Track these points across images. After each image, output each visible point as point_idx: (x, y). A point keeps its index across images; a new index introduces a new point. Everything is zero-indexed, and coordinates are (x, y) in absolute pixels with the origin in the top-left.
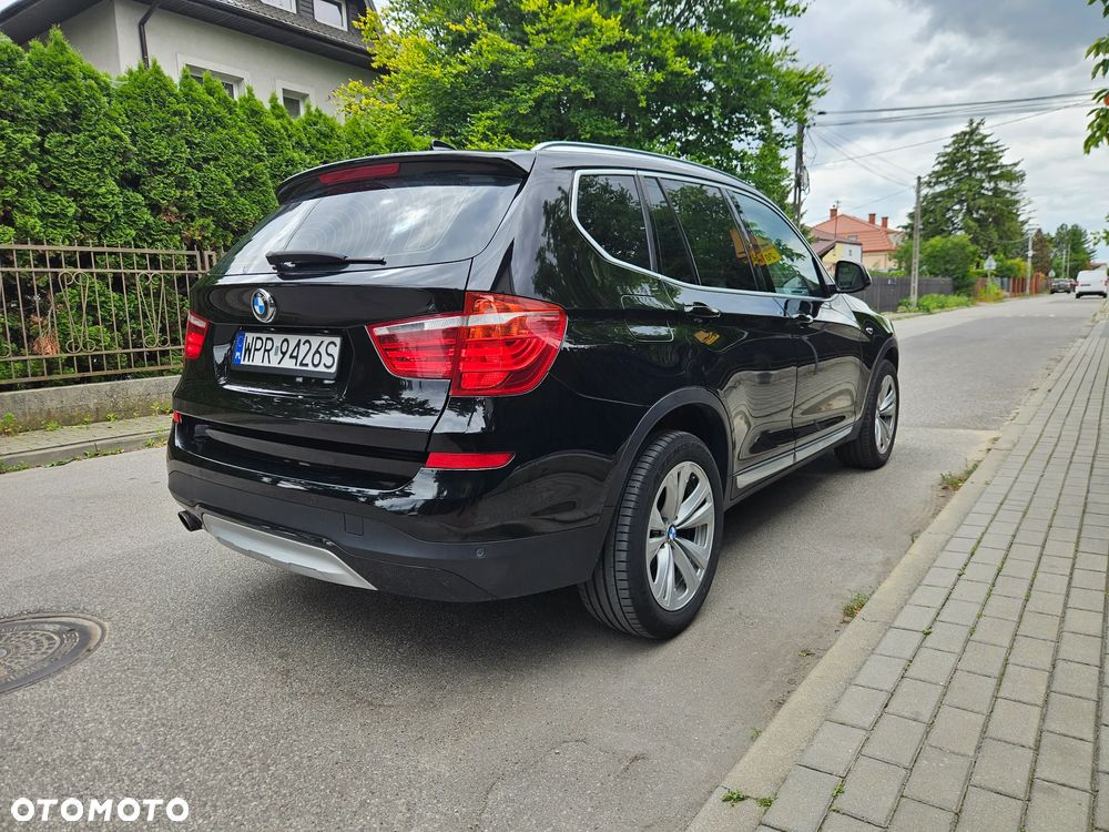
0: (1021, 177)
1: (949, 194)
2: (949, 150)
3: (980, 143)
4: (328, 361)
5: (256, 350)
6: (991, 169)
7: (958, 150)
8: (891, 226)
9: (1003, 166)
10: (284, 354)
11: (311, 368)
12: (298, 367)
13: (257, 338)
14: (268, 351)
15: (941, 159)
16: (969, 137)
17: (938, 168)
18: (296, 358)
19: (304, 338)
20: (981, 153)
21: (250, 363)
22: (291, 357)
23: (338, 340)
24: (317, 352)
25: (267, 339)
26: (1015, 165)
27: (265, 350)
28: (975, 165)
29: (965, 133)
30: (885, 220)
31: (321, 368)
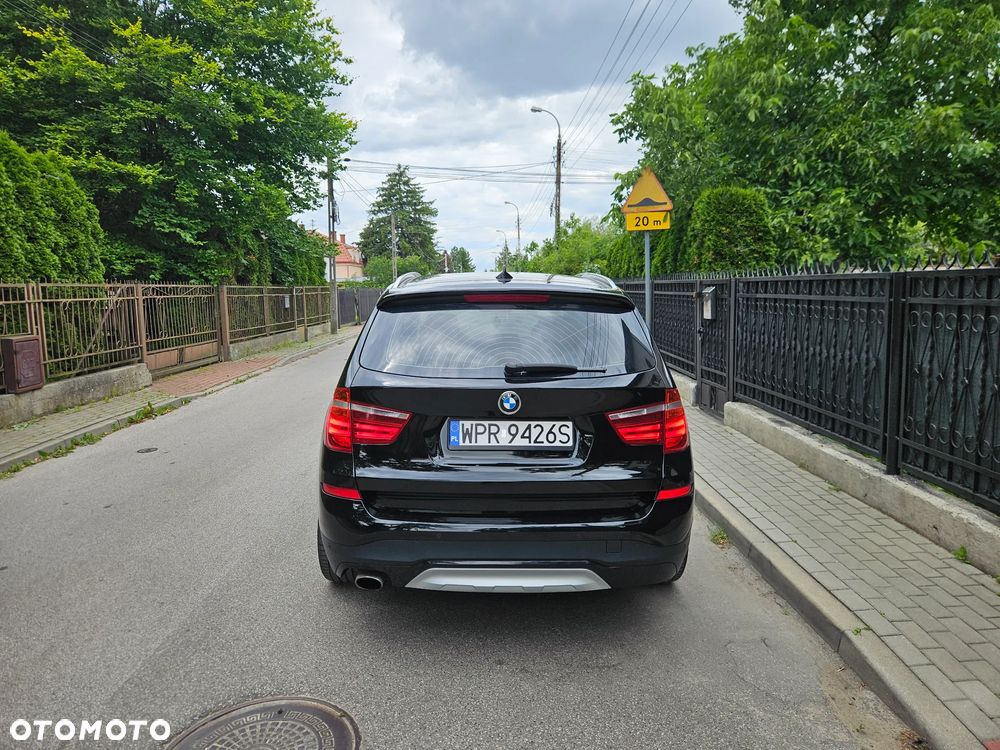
0: (434, 213)
1: (387, 221)
2: (386, 186)
3: (406, 183)
4: (565, 439)
5: (477, 434)
6: (415, 204)
7: (392, 187)
8: (348, 242)
9: (423, 203)
10: (514, 436)
11: (546, 444)
12: (532, 444)
13: (477, 425)
14: (495, 434)
15: (382, 193)
16: (398, 177)
17: (380, 199)
18: (529, 437)
19: (533, 423)
20: (408, 192)
21: (473, 444)
22: (523, 437)
23: (570, 424)
24: (550, 432)
25: (490, 425)
26: (431, 203)
27: (490, 434)
28: (405, 200)
29: (396, 174)
30: (343, 236)
31: (557, 444)
